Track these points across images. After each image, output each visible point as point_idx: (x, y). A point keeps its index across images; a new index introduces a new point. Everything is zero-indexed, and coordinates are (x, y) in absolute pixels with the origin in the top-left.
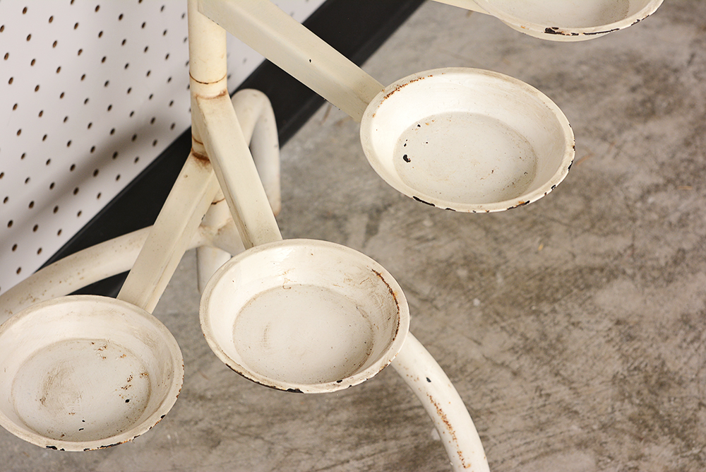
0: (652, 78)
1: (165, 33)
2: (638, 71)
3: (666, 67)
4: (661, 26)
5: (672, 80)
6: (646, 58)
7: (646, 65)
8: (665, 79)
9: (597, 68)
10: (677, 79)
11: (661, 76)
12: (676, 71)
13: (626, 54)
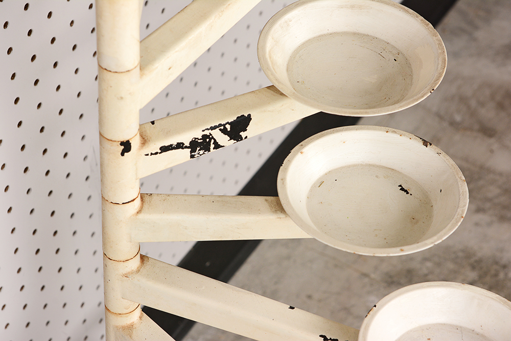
0: (486, 274)
1: (81, 288)
2: (473, 268)
3: (497, 263)
4: (490, 224)
5: (502, 275)
6: (479, 255)
7: (479, 261)
8: (496, 275)
9: (439, 265)
10: (506, 274)
11: (493, 272)
12: (505, 267)
13: (463, 251)
